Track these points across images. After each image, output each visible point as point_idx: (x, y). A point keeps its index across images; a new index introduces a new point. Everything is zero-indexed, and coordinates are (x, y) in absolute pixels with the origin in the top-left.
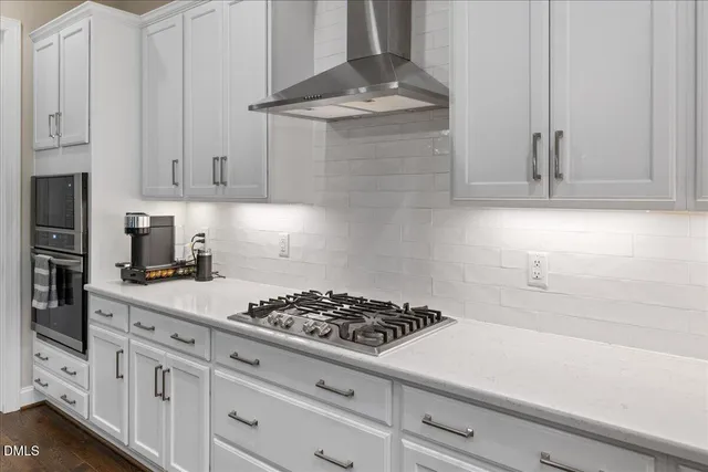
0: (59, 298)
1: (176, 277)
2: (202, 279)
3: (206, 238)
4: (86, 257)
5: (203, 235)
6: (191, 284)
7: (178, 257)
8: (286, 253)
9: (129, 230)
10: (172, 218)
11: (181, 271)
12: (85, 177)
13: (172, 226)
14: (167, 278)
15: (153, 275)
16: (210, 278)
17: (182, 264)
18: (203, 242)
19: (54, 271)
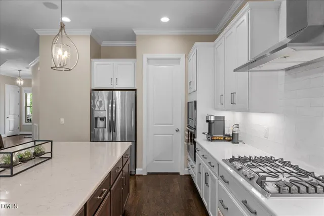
0: (191, 142)
1: (225, 140)
2: (234, 143)
3: (239, 126)
4: (195, 129)
5: (238, 125)
6: (230, 143)
7: (226, 133)
8: (267, 136)
9: (208, 121)
10: (224, 117)
11: (227, 138)
12: (195, 102)
13: (224, 120)
14: (221, 140)
15: (215, 138)
16: (238, 143)
17: (228, 136)
18: (238, 127)
19: (190, 133)
